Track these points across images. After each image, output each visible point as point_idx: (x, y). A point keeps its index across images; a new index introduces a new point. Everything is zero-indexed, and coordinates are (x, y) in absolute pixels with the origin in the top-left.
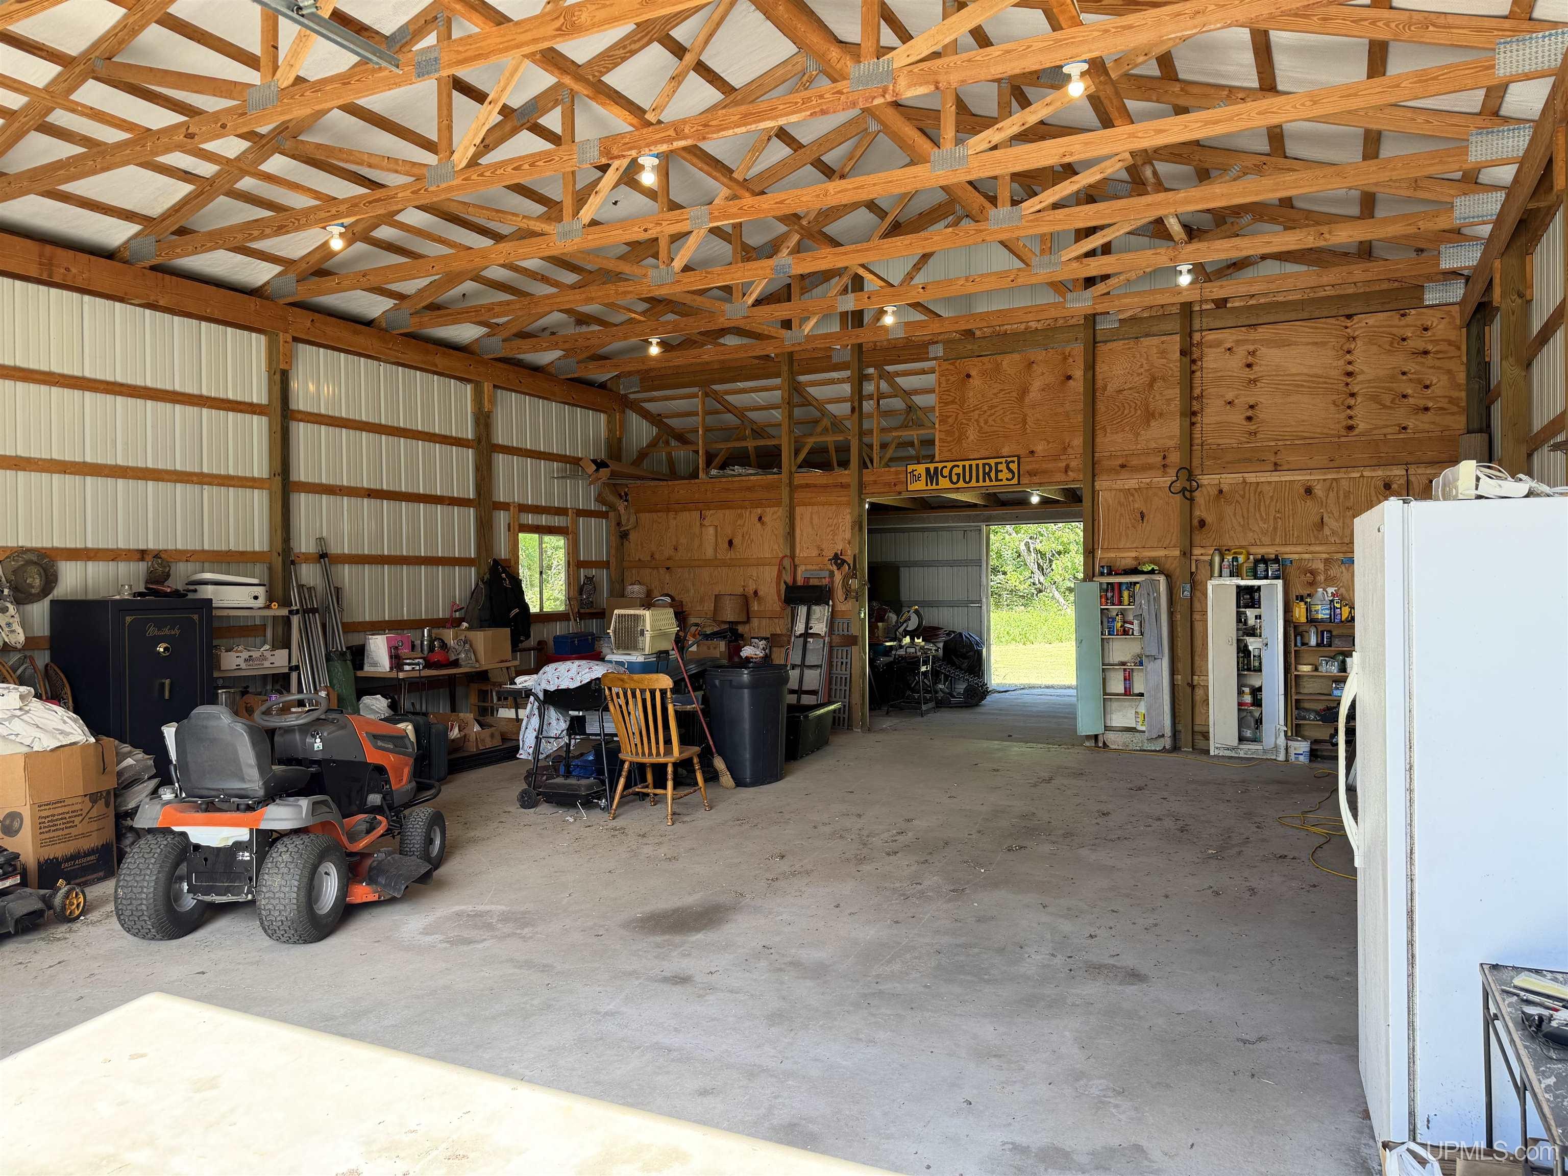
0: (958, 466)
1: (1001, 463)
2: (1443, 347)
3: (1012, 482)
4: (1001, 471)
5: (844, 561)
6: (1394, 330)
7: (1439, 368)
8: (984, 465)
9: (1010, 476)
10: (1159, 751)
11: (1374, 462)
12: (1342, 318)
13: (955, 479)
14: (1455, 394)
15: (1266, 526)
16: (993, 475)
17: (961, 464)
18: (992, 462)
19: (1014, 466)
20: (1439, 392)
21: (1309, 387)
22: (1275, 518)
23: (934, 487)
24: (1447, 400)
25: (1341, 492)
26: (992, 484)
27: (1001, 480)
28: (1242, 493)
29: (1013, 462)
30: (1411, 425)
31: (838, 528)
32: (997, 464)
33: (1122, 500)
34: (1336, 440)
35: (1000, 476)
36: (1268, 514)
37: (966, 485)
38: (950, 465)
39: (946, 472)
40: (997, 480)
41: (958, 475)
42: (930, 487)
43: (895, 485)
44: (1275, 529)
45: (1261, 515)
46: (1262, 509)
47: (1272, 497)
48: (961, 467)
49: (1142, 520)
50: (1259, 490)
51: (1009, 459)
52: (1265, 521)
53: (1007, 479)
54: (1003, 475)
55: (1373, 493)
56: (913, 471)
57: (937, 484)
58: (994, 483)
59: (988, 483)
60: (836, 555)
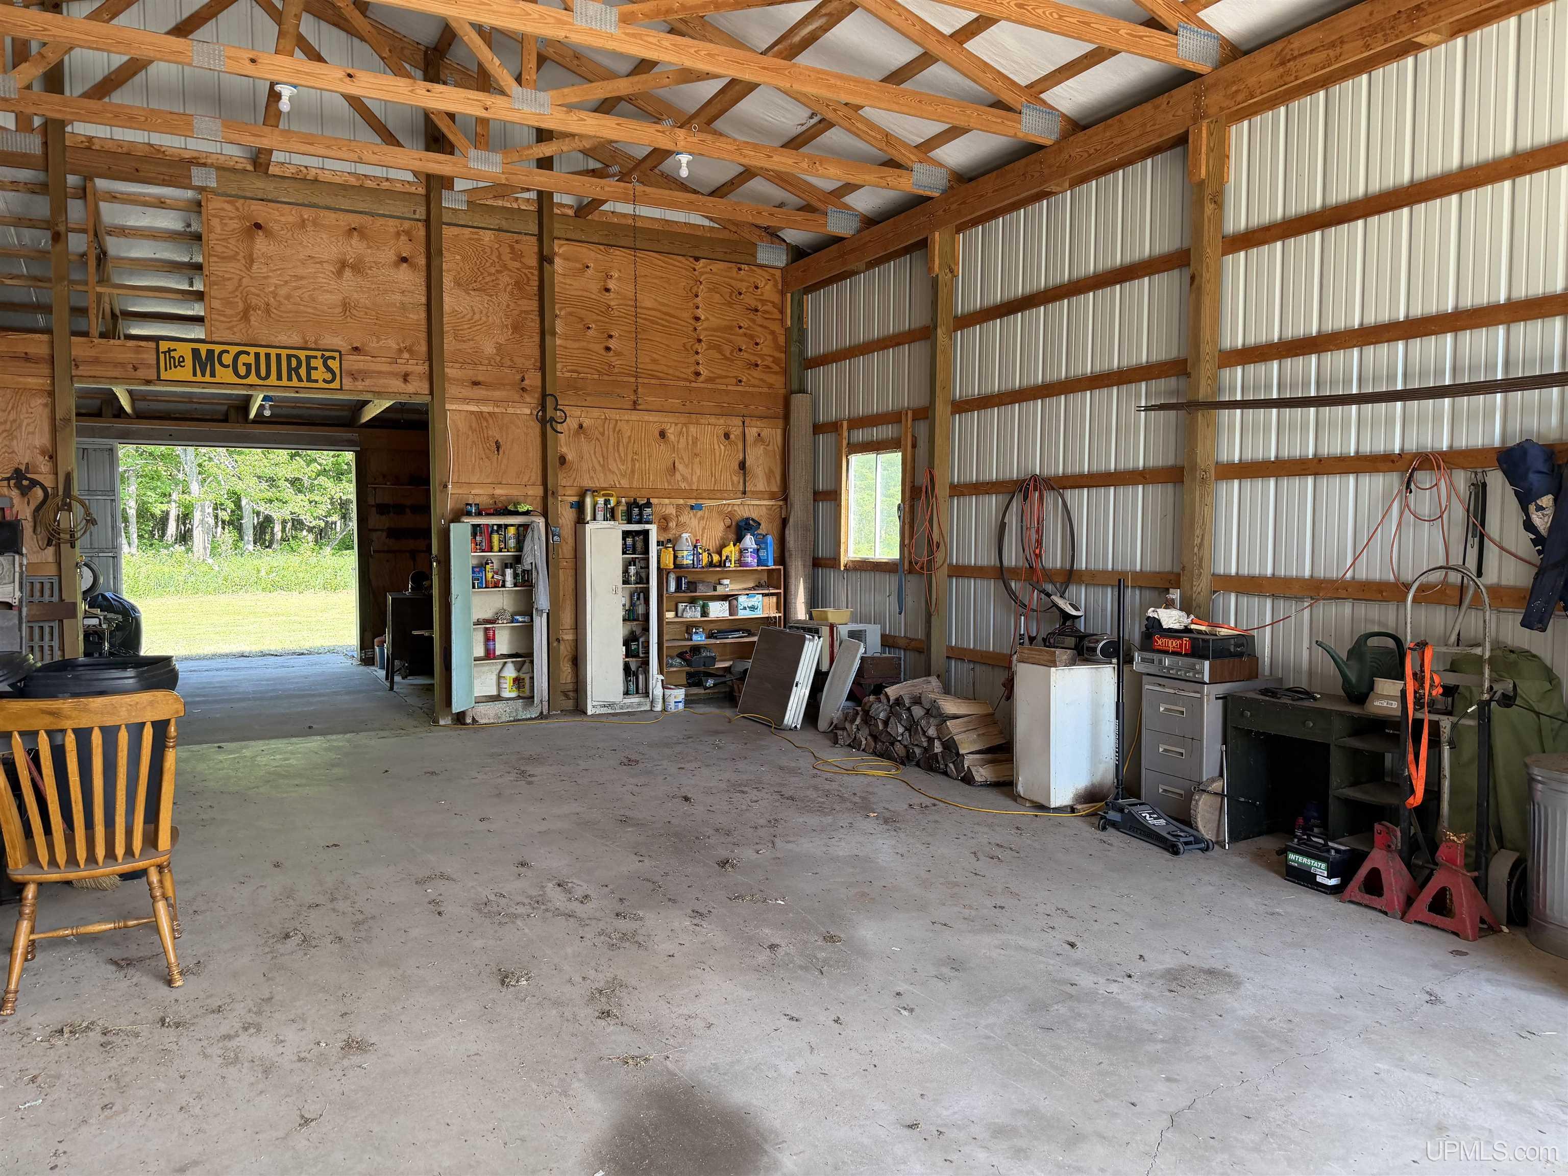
0: (248, 353)
1: (316, 357)
2: (769, 307)
3: (332, 386)
4: (316, 369)
5: (34, 483)
6: (733, 282)
7: (766, 327)
8: (289, 357)
9: (329, 376)
10: (535, 718)
11: (718, 411)
12: (691, 259)
13: (242, 371)
14: (777, 355)
15: (624, 467)
16: (303, 372)
17: (252, 350)
18: (302, 354)
19: (334, 364)
20: (766, 351)
21: (663, 326)
22: (632, 460)
23: (208, 378)
24: (771, 359)
25: (690, 438)
26: (302, 385)
27: (316, 381)
28: (601, 430)
29: (334, 358)
30: (744, 379)
31: (20, 426)
32: (308, 358)
33: (474, 425)
34: (688, 384)
35: (314, 375)
36: (626, 455)
37: (261, 382)
38: (234, 350)
39: (227, 359)
40: (309, 379)
41: (248, 366)
42: (199, 378)
43: (135, 369)
44: (633, 472)
45: (620, 455)
46: (621, 449)
47: (630, 437)
48: (252, 355)
49: (498, 450)
50: (617, 429)
51: (327, 354)
52: (623, 462)
53: (324, 381)
54: (320, 374)
55: (716, 441)
56: (169, 351)
57: (213, 375)
58: (305, 384)
59: (295, 382)
60: (17, 471)
